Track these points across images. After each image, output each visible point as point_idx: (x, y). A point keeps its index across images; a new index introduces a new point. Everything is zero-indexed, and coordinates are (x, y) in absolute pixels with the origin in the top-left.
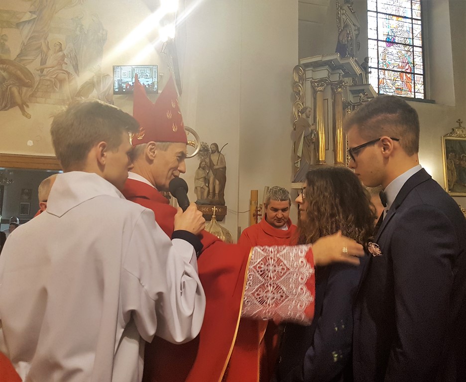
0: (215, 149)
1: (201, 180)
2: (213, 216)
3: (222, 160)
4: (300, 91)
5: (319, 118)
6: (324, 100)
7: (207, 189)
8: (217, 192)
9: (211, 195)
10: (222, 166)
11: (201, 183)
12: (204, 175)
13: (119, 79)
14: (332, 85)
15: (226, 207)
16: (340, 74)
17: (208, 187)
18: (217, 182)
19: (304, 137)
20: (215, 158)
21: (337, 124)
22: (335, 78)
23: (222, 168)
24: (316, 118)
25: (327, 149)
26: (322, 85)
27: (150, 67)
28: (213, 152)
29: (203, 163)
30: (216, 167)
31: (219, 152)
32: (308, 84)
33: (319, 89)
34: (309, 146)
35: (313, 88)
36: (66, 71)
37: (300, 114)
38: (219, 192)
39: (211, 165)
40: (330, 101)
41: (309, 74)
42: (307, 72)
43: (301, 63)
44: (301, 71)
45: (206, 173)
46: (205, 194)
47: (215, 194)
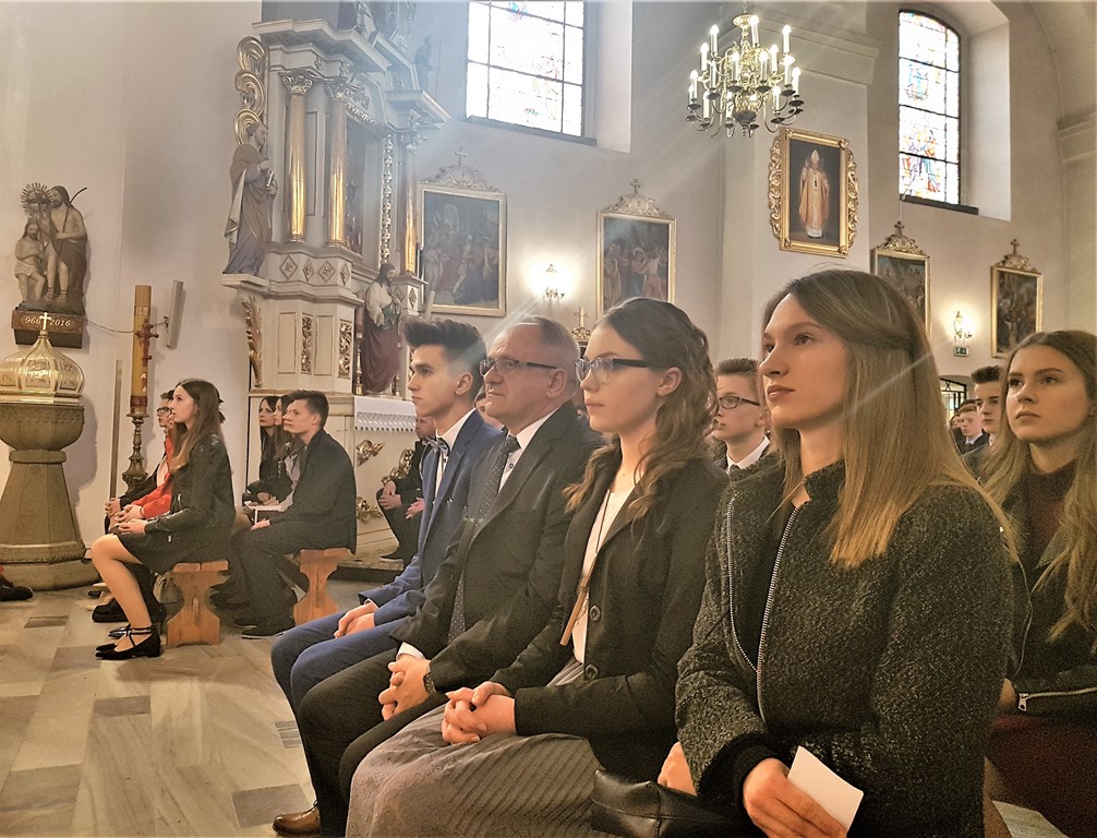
0: (59, 198)
1: (28, 260)
2: (43, 332)
3: (78, 222)
4: (253, 91)
5: (294, 148)
6: (309, 113)
7: (41, 280)
8: (64, 285)
9: (51, 292)
10: (73, 235)
11: (30, 268)
12: (33, 252)
14: (324, 83)
16: (342, 64)
17: (44, 275)
18: (63, 267)
19: (246, 183)
21: (332, 164)
22: (332, 71)
23: (78, 239)
24: (289, 148)
26: (301, 83)
28: (56, 205)
29: (31, 226)
30: (61, 236)
31: (69, 206)
32: (274, 80)
33: (294, 88)
35: (284, 85)
38: (70, 287)
39: (51, 232)
40: (321, 117)
41: (276, 57)
42: (272, 53)
43: (257, 33)
44: (259, 51)
45: (41, 248)
46: (38, 290)
47: (60, 290)
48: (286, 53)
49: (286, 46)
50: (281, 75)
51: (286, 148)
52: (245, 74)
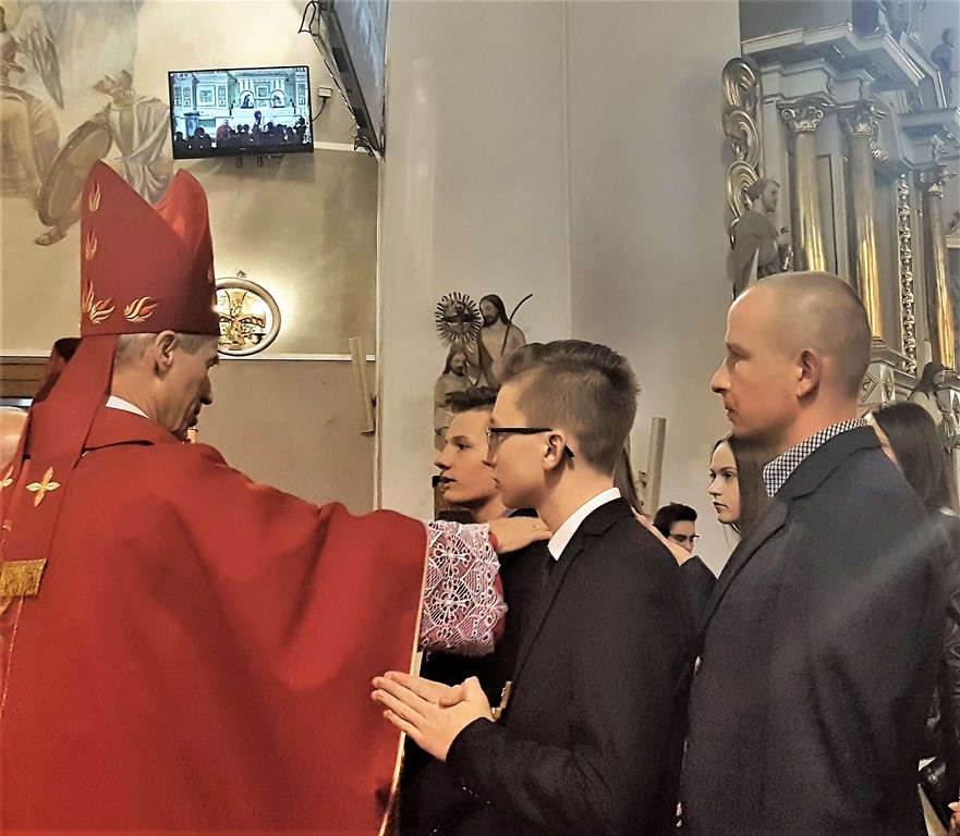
0: (493, 312)
4: (745, 134)
5: (807, 210)
6: (825, 156)
14: (839, 113)
16: (862, 83)
19: (759, 269)
20: (493, 339)
21: (858, 228)
22: (849, 94)
24: (798, 210)
26: (810, 116)
28: (488, 324)
29: (455, 357)
31: (507, 322)
32: (770, 114)
33: (800, 126)
35: (786, 123)
36: (22, 93)
39: (484, 362)
40: (838, 162)
41: (772, 83)
42: (764, 78)
43: (745, 52)
44: (748, 76)
48: (784, 75)
49: (784, 64)
50: (780, 108)
51: (794, 211)
52: (736, 112)
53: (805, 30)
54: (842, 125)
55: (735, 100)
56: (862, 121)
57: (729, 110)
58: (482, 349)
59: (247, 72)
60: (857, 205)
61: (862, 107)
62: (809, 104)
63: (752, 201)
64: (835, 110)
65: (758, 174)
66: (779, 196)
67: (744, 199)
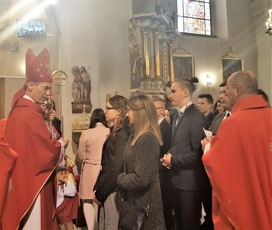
0: (83, 70)
1: (76, 89)
2: (84, 110)
3: (88, 77)
4: (133, 34)
5: (146, 50)
6: (148, 39)
7: (79, 94)
8: (86, 96)
9: (82, 98)
10: (88, 81)
11: (76, 91)
12: (77, 86)
13: (21, 28)
14: (152, 30)
15: (92, 104)
16: (157, 23)
17: (80, 93)
18: (86, 90)
19: (136, 62)
20: (83, 75)
22: (154, 26)
23: (89, 81)
25: (150, 69)
27: (40, 20)
28: (82, 72)
29: (76, 79)
30: (85, 81)
31: (86, 72)
32: (138, 30)
33: (145, 32)
34: (139, 67)
35: (141, 32)
37: (134, 48)
38: (87, 96)
39: (81, 80)
40: (152, 40)
41: (139, 24)
42: (137, 22)
43: (134, 17)
44: (134, 22)
45: (79, 85)
46: (79, 97)
47: (85, 97)
48: (141, 22)
49: (141, 20)
50: (140, 29)
51: (143, 50)
52: (132, 30)
53: (146, 13)
54: (153, 32)
55: (131, 27)
56: (157, 32)
57: (130, 29)
58: (81, 77)
59: (33, 20)
60: (156, 49)
61: (157, 29)
62: (146, 28)
63: (135, 48)
64: (152, 29)
65: (136, 42)
66: (140, 47)
67: (133, 48)
